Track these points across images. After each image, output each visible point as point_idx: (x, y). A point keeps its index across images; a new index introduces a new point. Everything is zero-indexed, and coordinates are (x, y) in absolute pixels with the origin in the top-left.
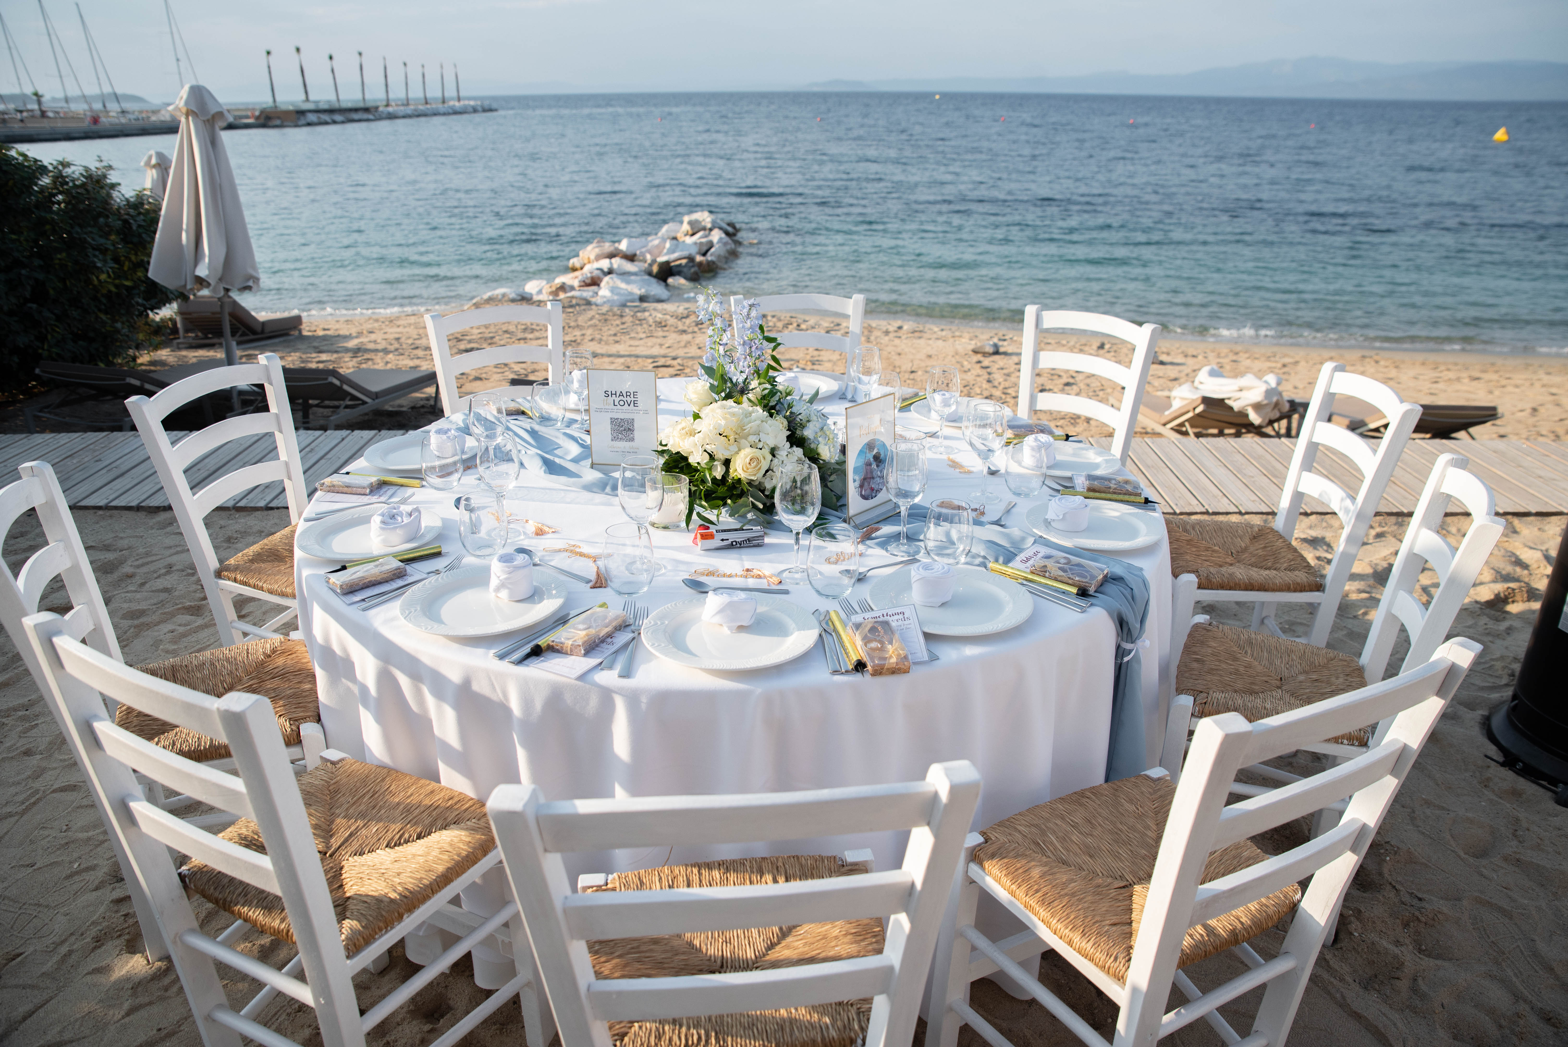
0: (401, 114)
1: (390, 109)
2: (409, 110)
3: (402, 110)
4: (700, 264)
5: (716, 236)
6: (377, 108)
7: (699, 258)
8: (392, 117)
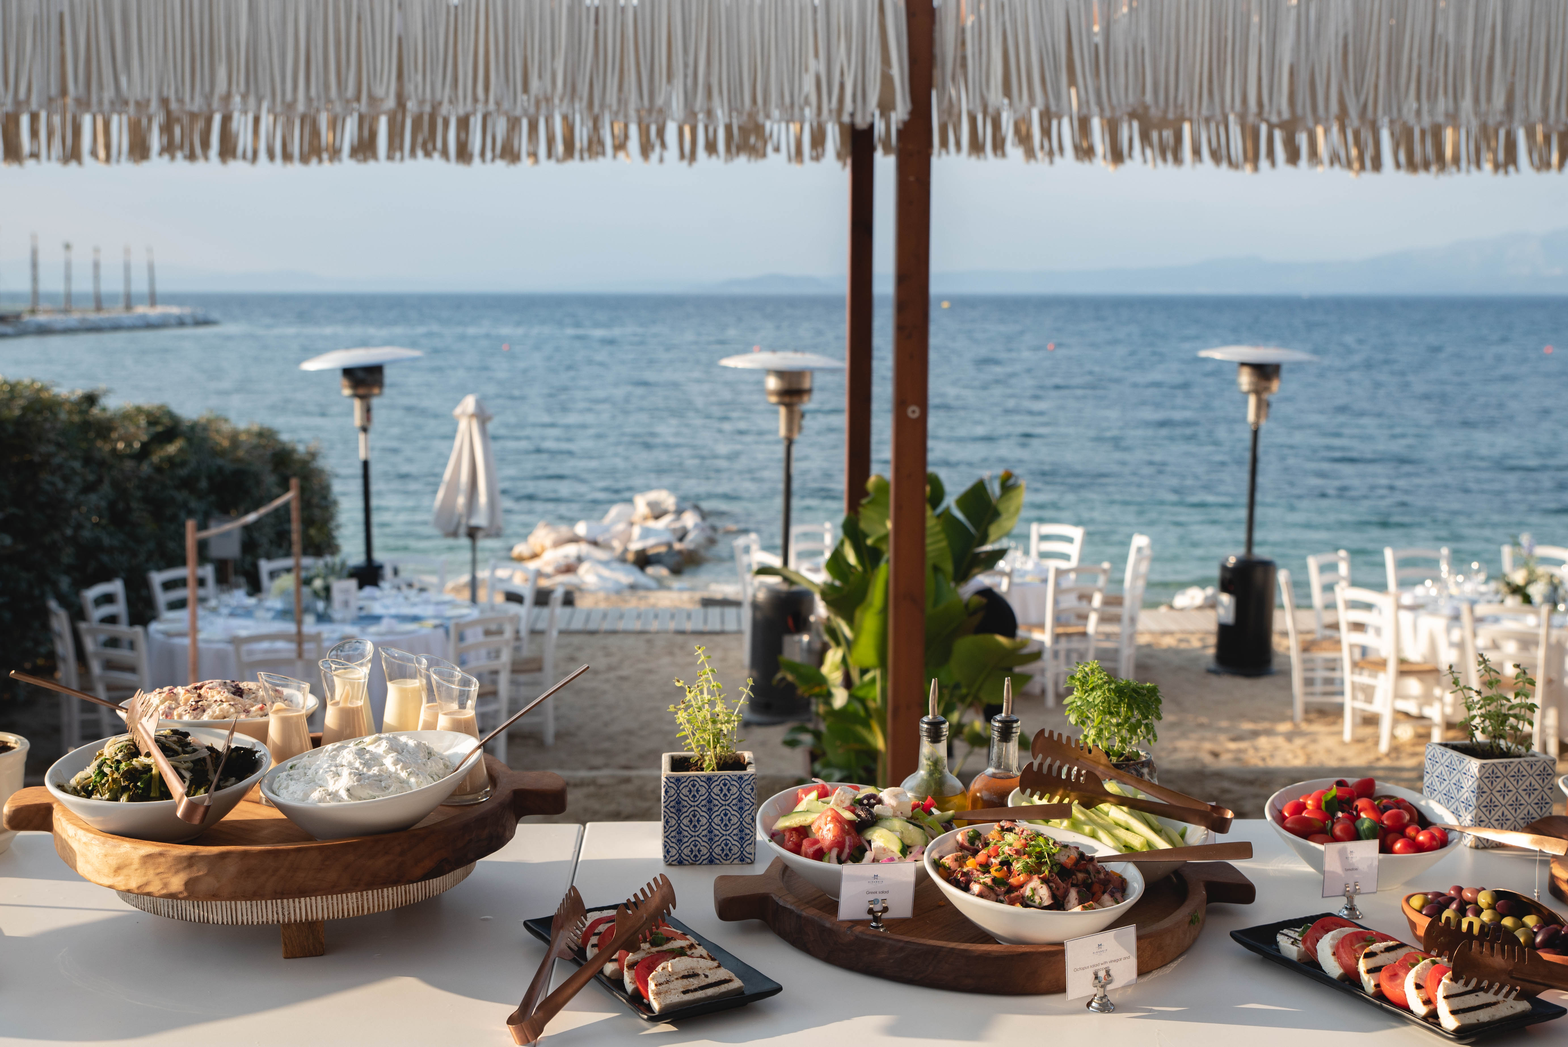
0: (59, 326)
1: (42, 318)
2: (74, 318)
3: (59, 320)
4: (680, 552)
5: (690, 520)
6: (18, 316)
7: (678, 546)
8: (43, 331)
